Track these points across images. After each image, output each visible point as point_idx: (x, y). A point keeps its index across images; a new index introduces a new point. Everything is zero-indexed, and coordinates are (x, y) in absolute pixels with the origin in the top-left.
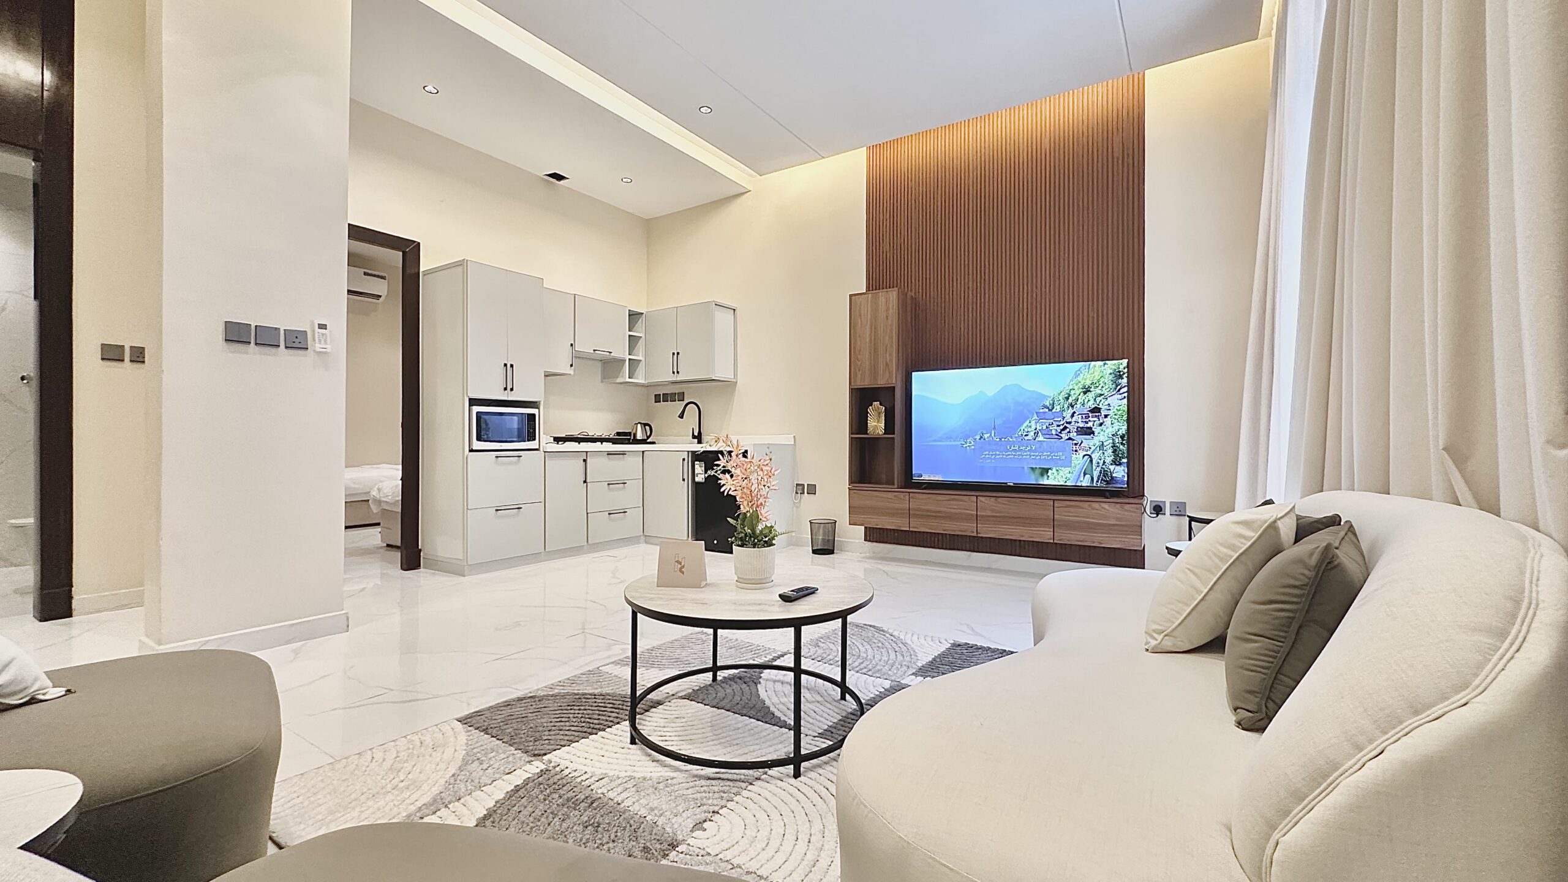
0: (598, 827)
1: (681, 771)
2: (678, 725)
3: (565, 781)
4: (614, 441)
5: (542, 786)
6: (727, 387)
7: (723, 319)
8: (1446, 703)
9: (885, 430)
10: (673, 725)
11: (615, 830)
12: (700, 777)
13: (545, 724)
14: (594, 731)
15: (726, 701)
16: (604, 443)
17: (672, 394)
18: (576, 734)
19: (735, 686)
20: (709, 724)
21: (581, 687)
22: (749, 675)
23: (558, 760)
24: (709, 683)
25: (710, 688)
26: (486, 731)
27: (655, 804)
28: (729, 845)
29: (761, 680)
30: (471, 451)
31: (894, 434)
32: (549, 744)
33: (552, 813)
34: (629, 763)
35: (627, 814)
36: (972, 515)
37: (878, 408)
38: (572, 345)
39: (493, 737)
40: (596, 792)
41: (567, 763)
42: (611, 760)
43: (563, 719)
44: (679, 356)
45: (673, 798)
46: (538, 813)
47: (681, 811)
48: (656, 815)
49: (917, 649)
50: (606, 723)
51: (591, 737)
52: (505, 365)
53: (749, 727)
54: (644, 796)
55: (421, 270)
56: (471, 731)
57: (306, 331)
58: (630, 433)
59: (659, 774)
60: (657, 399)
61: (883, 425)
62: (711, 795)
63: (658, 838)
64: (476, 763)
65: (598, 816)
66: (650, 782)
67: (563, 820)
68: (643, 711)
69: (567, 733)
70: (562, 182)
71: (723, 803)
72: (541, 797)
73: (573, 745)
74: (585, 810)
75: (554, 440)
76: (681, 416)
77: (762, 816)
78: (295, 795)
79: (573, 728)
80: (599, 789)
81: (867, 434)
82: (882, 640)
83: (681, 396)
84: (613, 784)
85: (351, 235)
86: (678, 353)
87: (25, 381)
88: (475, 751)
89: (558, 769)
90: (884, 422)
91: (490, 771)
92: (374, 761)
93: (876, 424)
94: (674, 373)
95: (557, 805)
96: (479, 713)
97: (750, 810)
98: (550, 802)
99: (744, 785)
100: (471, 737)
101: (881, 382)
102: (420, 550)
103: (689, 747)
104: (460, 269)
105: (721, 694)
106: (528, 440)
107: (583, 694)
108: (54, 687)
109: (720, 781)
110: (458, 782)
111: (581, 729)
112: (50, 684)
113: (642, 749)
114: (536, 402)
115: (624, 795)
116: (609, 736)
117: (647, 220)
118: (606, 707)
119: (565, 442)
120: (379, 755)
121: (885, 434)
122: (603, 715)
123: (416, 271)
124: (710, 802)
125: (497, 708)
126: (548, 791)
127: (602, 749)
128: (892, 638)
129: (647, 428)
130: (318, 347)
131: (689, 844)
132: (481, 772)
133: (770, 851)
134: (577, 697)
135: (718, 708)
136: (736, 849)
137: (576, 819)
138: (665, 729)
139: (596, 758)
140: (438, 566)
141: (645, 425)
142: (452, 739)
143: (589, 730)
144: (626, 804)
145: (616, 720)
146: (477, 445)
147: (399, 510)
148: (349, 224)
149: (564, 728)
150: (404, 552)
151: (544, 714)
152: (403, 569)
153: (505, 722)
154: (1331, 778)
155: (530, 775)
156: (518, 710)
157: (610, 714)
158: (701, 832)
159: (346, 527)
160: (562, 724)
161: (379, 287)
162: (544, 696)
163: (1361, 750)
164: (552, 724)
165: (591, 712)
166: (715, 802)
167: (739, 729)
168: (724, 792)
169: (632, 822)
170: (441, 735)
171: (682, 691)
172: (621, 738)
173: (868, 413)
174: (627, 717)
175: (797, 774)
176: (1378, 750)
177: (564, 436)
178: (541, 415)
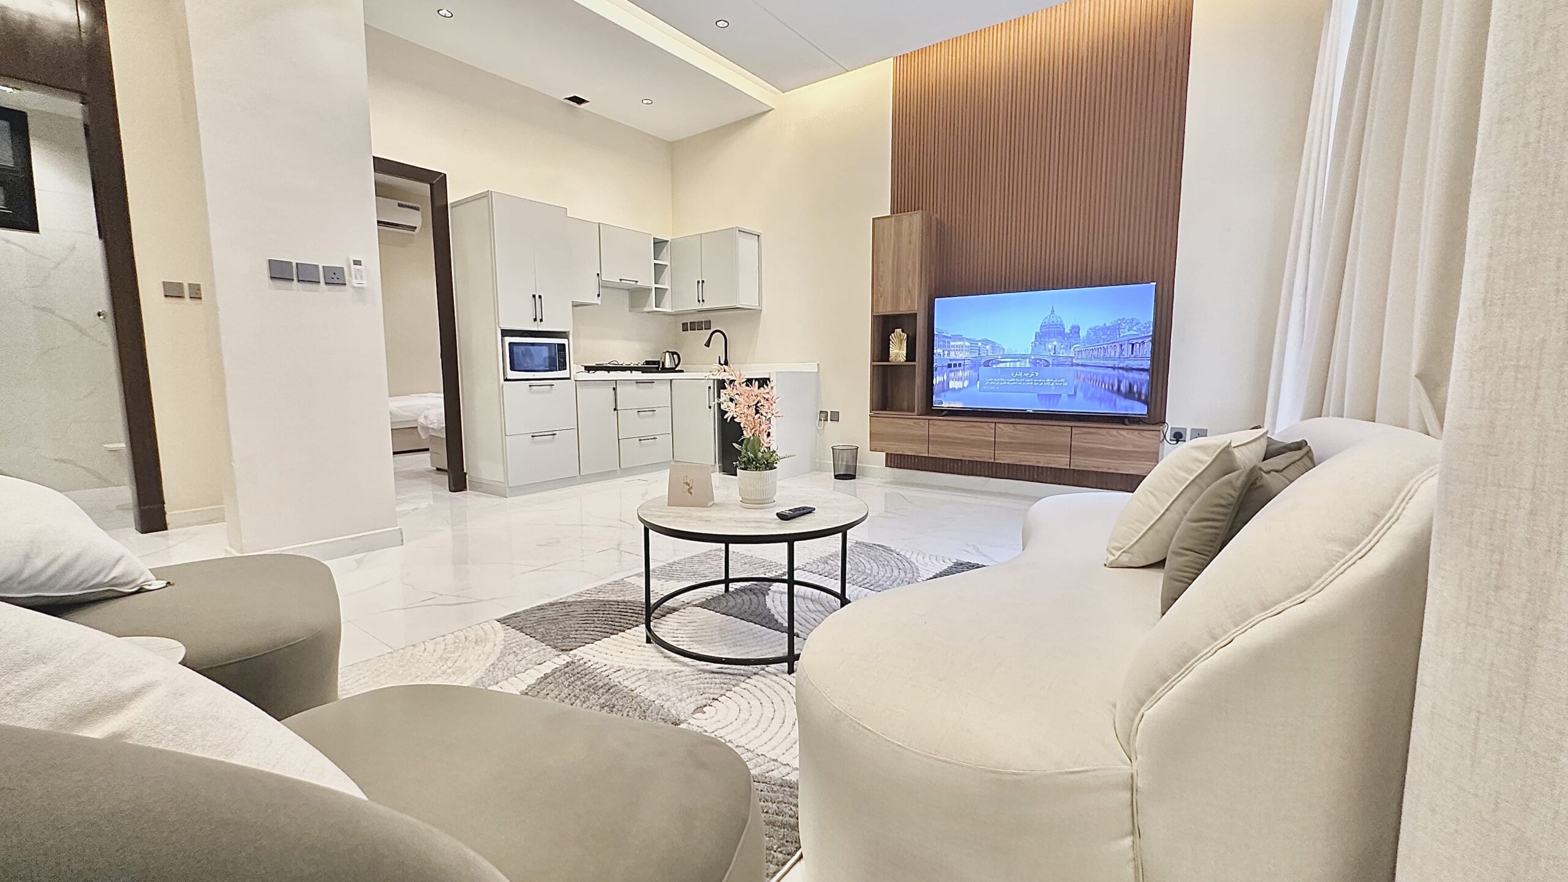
0: (613, 707)
1: (688, 665)
2: (691, 628)
3: (587, 672)
4: (644, 370)
5: (567, 675)
6: (751, 315)
7: (747, 245)
8: (1289, 601)
9: (906, 357)
10: (685, 628)
11: (627, 710)
12: (705, 671)
13: (573, 625)
14: (615, 632)
15: (735, 609)
16: (633, 372)
17: (698, 322)
18: (599, 634)
19: (745, 597)
20: (717, 628)
21: (607, 595)
22: (759, 587)
23: (582, 655)
24: (721, 594)
25: (722, 598)
26: (521, 630)
27: (664, 691)
28: (724, 725)
29: (769, 592)
30: (506, 380)
31: (915, 361)
32: (576, 642)
33: (575, 696)
34: (643, 658)
35: (639, 699)
36: (991, 442)
37: (900, 334)
38: (598, 275)
39: (527, 634)
40: (614, 681)
41: (590, 657)
42: (628, 656)
43: (589, 622)
44: (704, 284)
45: (679, 687)
46: (563, 695)
47: (686, 697)
48: (663, 700)
49: (920, 567)
50: (625, 625)
51: (612, 636)
52: (534, 296)
53: (753, 631)
54: (654, 685)
55: (449, 202)
56: (508, 629)
57: (343, 268)
58: (659, 362)
59: (670, 668)
60: (685, 327)
61: (905, 352)
62: (712, 685)
63: (663, 717)
64: (512, 656)
65: (614, 699)
66: (660, 674)
67: (584, 702)
68: (659, 616)
69: (592, 633)
70: (583, 106)
71: (724, 691)
72: (566, 683)
73: (596, 642)
74: (603, 695)
75: (585, 369)
76: (708, 344)
77: (755, 703)
78: (362, 676)
79: (597, 629)
80: (615, 678)
81: (888, 361)
82: (888, 558)
83: (708, 325)
84: (628, 675)
85: (376, 168)
86: (703, 282)
87: (102, 317)
88: (511, 646)
89: (581, 662)
90: (905, 349)
91: (523, 662)
92: (426, 651)
93: (898, 352)
94: (699, 301)
95: (580, 690)
96: (516, 615)
97: (746, 699)
98: (574, 687)
99: (743, 678)
100: (508, 635)
101: (903, 309)
102: (466, 474)
103: (698, 646)
104: (485, 200)
105: (731, 604)
106: (560, 370)
107: (608, 601)
108: (157, 580)
109: (722, 675)
110: (496, 670)
111: (604, 630)
112: (154, 578)
113: (656, 647)
114: (565, 332)
115: (638, 684)
116: (629, 636)
117: (671, 143)
118: (627, 612)
119: (596, 371)
120: (430, 646)
121: (906, 361)
122: (624, 619)
123: (445, 204)
124: (711, 691)
125: (532, 611)
126: (572, 679)
127: (620, 646)
128: (899, 557)
129: (675, 356)
130: (355, 282)
131: (689, 723)
132: (516, 663)
133: (759, 731)
134: (602, 603)
135: (727, 615)
136: (730, 728)
137: (594, 701)
138: (678, 632)
139: (615, 654)
140: (480, 487)
141: (673, 353)
142: (493, 636)
143: (611, 631)
144: (639, 690)
145: (635, 623)
146: (512, 374)
147: (444, 436)
148: (374, 157)
149: (589, 629)
150: (451, 475)
151: (573, 617)
152: (451, 490)
153: (539, 623)
154: (1190, 663)
155: (558, 666)
156: (550, 613)
157: (630, 618)
158: (701, 714)
159: (394, 453)
160: (588, 625)
161: (414, 219)
162: (573, 602)
163: (1216, 640)
164: (579, 625)
165: (614, 616)
166: (716, 691)
167: (744, 632)
168: (725, 684)
169: (642, 705)
170: (483, 633)
171: (697, 600)
172: (639, 638)
173: (890, 340)
174: (644, 621)
175: (791, 671)
176: (1229, 640)
177: (594, 365)
178: (570, 344)
